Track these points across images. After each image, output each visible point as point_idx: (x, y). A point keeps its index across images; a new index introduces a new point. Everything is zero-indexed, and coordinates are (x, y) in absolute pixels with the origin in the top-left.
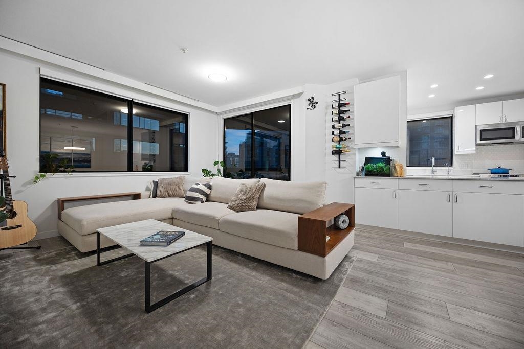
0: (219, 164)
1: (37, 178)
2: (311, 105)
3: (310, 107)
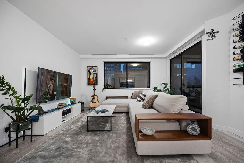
0: (164, 84)
1: (103, 90)
2: (211, 36)
3: (210, 38)
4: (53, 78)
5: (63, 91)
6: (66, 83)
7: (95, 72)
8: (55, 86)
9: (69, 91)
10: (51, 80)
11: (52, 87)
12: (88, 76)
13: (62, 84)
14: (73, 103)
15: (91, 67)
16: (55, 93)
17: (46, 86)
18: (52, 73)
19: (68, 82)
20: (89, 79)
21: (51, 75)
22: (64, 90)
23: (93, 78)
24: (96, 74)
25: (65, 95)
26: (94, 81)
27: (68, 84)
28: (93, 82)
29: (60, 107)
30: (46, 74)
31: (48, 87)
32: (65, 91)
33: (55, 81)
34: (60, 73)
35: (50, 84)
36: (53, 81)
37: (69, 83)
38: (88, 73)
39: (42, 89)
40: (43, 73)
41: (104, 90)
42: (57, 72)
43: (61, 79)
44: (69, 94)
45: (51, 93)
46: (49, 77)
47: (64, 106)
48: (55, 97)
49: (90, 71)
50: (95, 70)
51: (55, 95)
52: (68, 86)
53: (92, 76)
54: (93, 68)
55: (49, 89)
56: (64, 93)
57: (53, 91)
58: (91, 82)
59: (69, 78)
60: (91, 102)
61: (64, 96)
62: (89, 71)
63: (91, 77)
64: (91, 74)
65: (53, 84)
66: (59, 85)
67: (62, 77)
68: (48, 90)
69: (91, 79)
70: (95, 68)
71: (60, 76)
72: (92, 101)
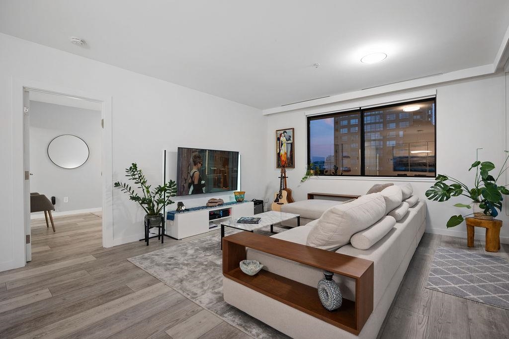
4: (198, 160)
5: (219, 179)
6: (224, 166)
7: (290, 140)
8: (202, 172)
9: (231, 179)
10: (195, 164)
11: (197, 174)
12: (277, 150)
13: (216, 168)
14: (239, 201)
15: (282, 132)
16: (203, 182)
17: (188, 173)
18: (197, 153)
19: (228, 164)
20: (279, 155)
21: (195, 157)
22: (221, 178)
23: (286, 154)
24: (292, 145)
25: (222, 185)
26: (287, 159)
27: (228, 169)
28: (285, 163)
29: (210, 205)
30: (187, 156)
31: (191, 174)
32: (222, 180)
33: (202, 165)
34: (211, 150)
35: (194, 170)
36: (199, 165)
37: (230, 166)
38: (277, 143)
39: (181, 177)
40: (182, 154)
41: (306, 178)
42: (206, 150)
43: (213, 160)
44: (230, 185)
45: (196, 182)
46: (191, 160)
47: (217, 204)
48: (204, 189)
49: (282, 139)
50: (290, 137)
51: (204, 185)
52: (228, 172)
53: (284, 149)
54: (286, 132)
55: (192, 177)
56: (220, 183)
57: (200, 180)
58: (283, 161)
59: (231, 157)
60: (275, 202)
61: (219, 187)
62: (279, 139)
63: (282, 152)
64: (282, 144)
65: (199, 170)
66: (210, 170)
67: (215, 156)
68: (192, 179)
69: (282, 155)
70: (290, 133)
71: (211, 156)
72: (277, 201)
